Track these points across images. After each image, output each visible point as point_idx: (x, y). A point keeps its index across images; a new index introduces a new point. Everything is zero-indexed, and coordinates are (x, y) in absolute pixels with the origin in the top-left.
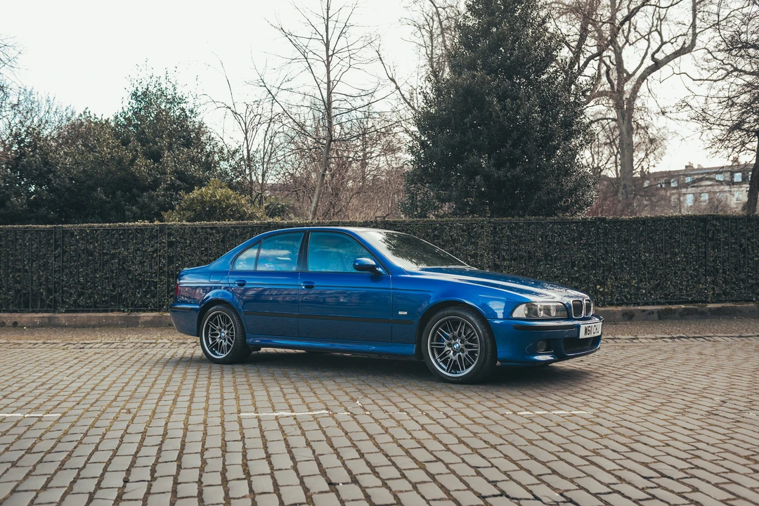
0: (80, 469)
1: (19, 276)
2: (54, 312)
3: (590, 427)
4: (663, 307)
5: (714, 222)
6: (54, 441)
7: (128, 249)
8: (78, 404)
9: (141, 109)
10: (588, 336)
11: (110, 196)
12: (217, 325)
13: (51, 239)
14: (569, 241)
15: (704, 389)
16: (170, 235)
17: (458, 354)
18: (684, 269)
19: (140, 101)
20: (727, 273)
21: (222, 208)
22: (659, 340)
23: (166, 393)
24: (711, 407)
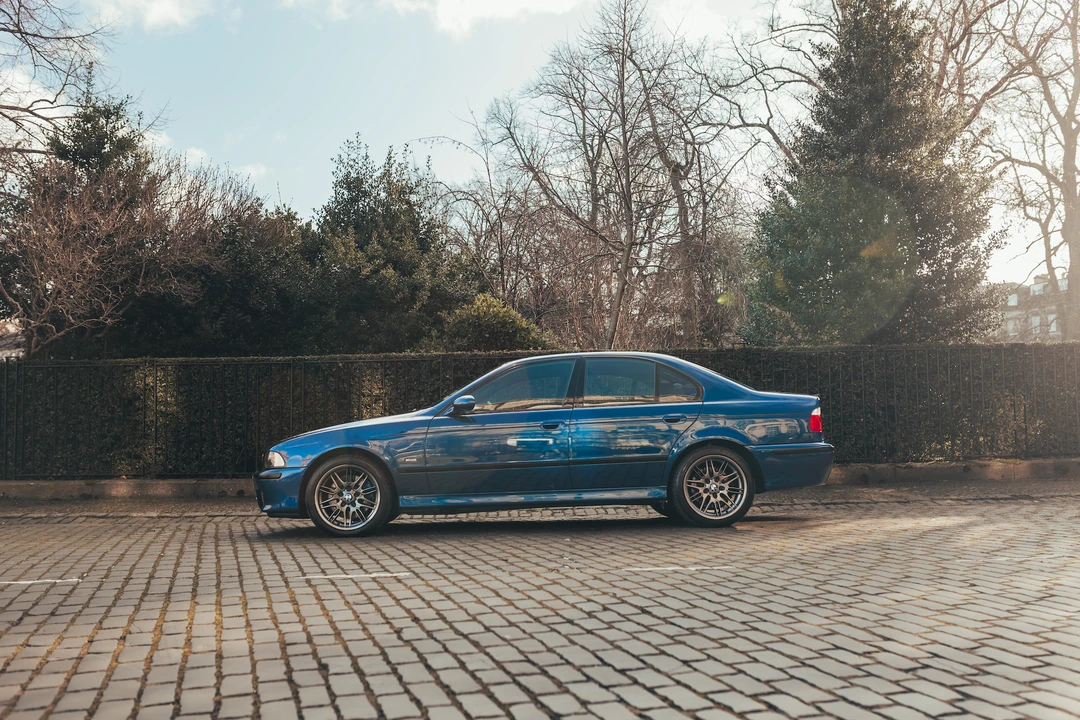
1: (241, 427)
13: (288, 375)
16: (457, 369)
21: (508, 333)
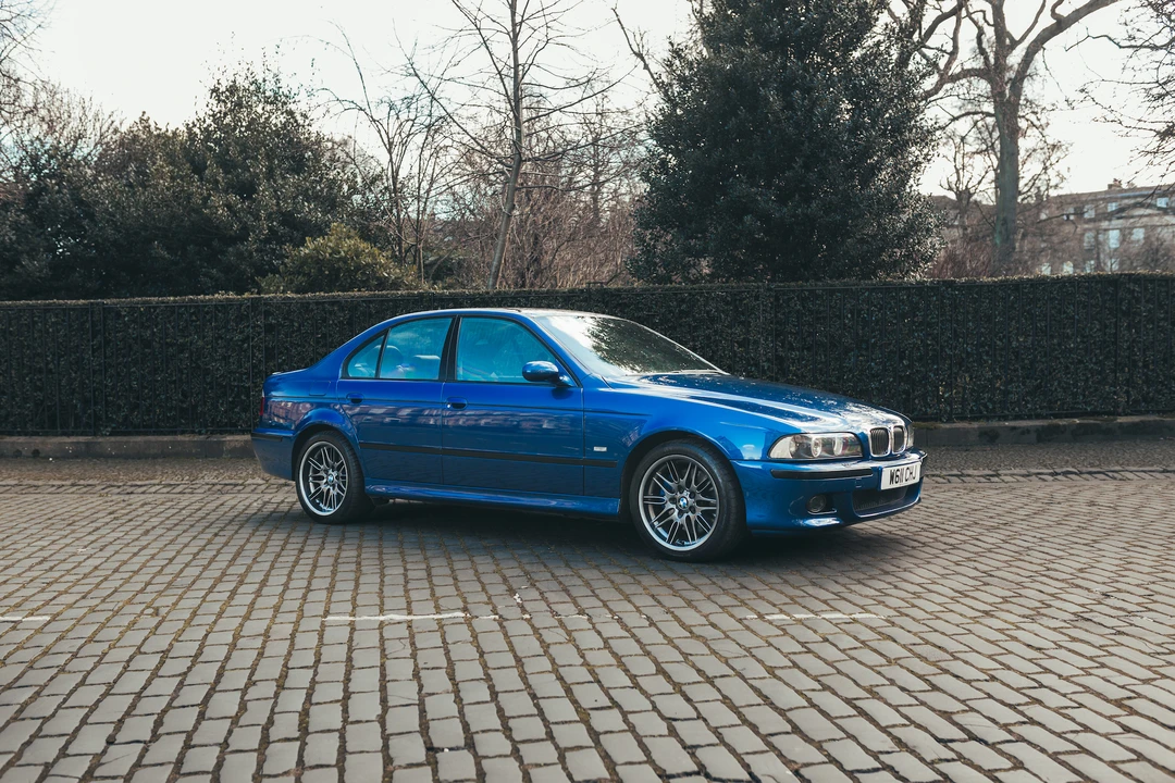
0: (46, 720)
1: (41, 380)
2: (95, 435)
3: (874, 644)
4: (1044, 423)
5: (1131, 286)
6: (23, 666)
7: (204, 337)
8: (84, 598)
9: (226, 114)
10: (895, 486)
11: (179, 253)
12: (322, 464)
13: (87, 321)
14: (895, 318)
15: (1081, 570)
16: (267, 314)
17: (685, 515)
18: (1080, 362)
19: (224, 101)
20: (1151, 367)
21: (348, 270)
22: (1034, 478)
23: (225, 578)
24: (1082, 606)
